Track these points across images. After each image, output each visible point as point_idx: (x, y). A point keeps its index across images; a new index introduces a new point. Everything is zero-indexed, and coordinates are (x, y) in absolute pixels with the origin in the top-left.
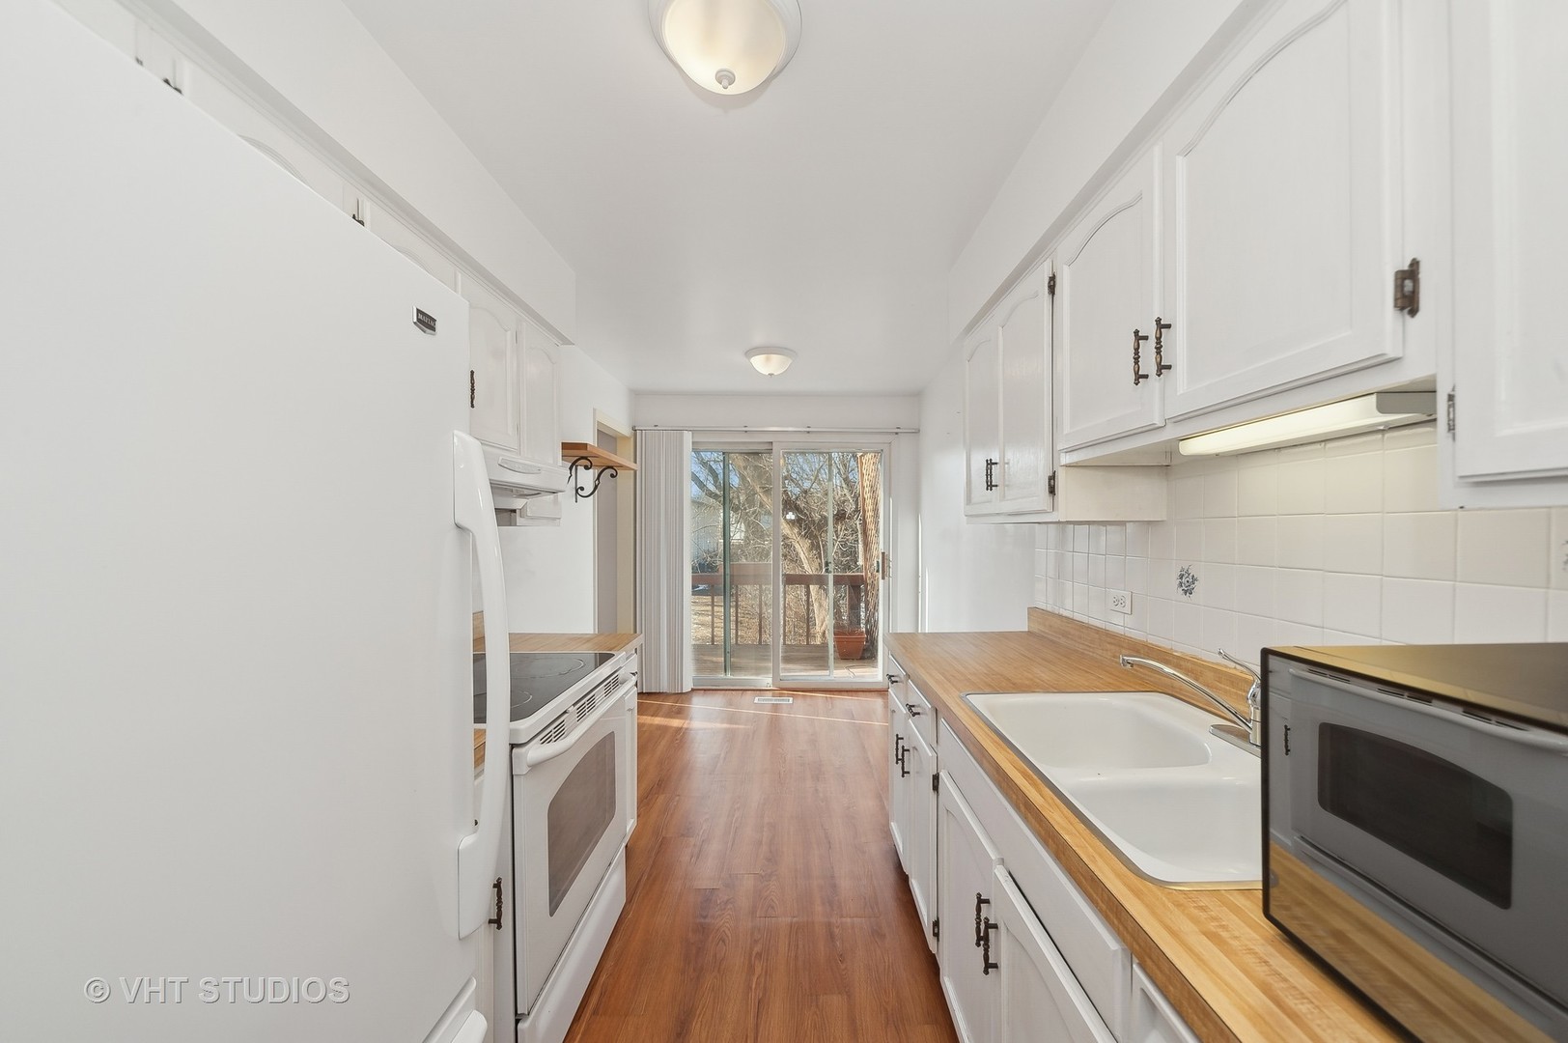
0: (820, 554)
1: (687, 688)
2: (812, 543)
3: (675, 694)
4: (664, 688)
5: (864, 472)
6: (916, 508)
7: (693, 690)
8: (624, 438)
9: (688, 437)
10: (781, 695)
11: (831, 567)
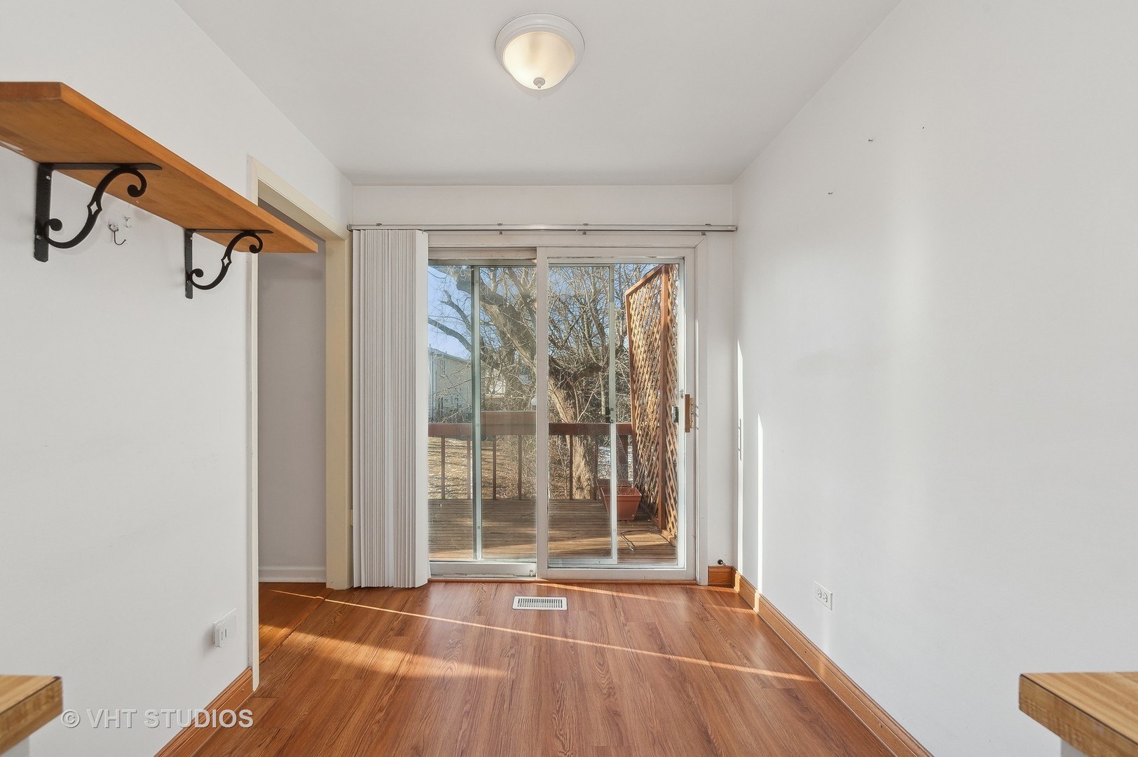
0: (574, 403)
1: (421, 580)
2: (568, 394)
3: (404, 589)
4: (391, 580)
5: (633, 313)
6: (733, 331)
7: (430, 582)
8: (337, 239)
9: (422, 241)
10: (549, 592)
11: (612, 416)
